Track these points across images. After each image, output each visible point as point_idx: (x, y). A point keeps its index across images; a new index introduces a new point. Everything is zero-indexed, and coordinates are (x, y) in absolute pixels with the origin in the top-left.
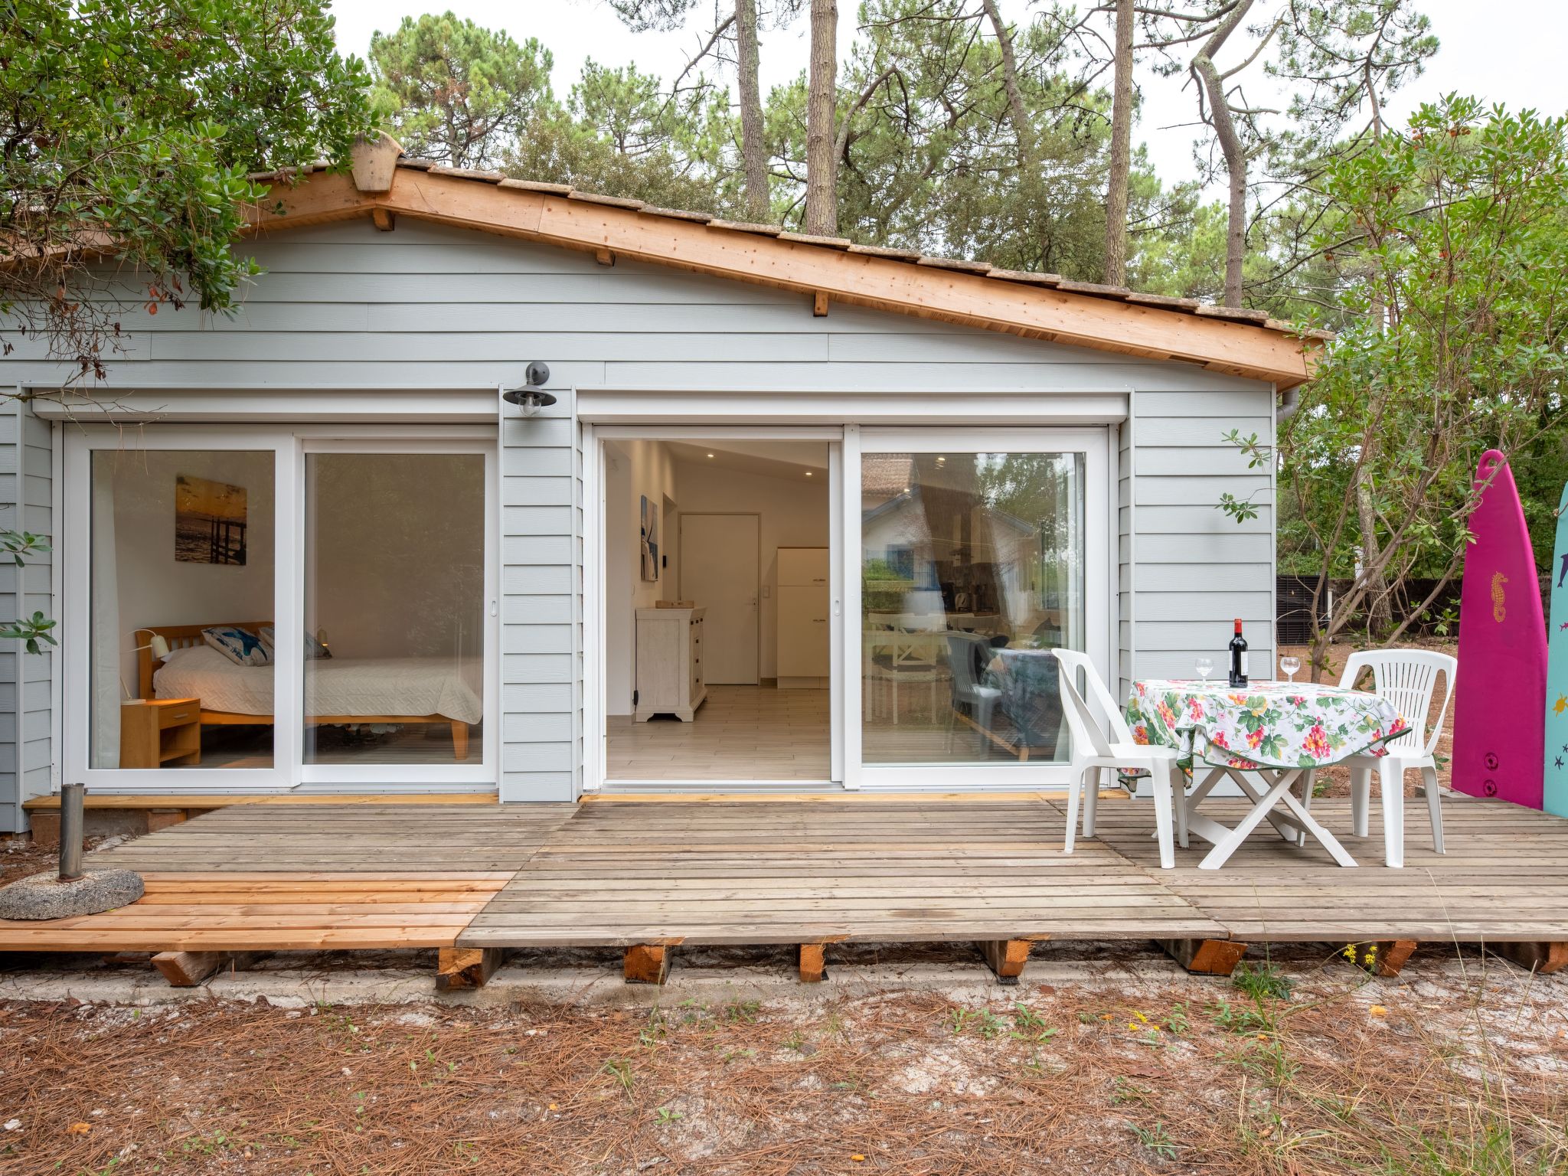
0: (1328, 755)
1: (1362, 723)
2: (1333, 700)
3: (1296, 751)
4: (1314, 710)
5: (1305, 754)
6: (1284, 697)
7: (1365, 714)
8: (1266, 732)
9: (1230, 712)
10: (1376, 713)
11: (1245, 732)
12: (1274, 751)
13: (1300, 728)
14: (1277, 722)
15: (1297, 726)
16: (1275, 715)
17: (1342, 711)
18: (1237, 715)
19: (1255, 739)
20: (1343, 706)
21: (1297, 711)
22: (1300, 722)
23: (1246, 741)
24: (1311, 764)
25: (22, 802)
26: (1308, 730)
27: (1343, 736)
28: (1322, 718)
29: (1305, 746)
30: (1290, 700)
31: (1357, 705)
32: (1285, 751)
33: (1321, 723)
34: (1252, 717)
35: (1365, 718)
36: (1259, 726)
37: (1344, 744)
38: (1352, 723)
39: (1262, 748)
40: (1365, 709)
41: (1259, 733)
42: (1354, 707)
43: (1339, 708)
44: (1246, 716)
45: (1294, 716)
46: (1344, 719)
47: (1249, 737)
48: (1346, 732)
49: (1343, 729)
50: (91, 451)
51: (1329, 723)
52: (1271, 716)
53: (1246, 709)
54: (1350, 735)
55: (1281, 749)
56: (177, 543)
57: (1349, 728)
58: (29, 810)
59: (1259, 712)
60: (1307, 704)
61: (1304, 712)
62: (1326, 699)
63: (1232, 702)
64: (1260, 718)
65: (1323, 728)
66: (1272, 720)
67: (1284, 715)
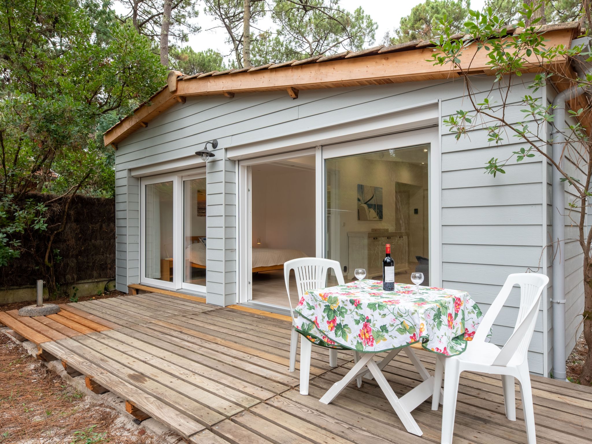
0: (372, 345)
1: (400, 326)
2: (379, 306)
3: (355, 338)
4: (367, 312)
5: (360, 341)
6: (349, 299)
7: (402, 320)
8: (338, 322)
9: (320, 305)
10: (410, 320)
11: (326, 319)
12: (344, 334)
13: (357, 322)
14: (346, 316)
15: (355, 320)
16: (343, 310)
17: (385, 315)
18: (323, 308)
19: (332, 325)
20: (386, 311)
21: (356, 310)
22: (358, 318)
23: (327, 325)
24: (361, 349)
25: (128, 285)
26: (361, 325)
27: (384, 333)
28: (370, 317)
29: (360, 335)
30: (352, 302)
31: (396, 312)
32: (350, 337)
33: (369, 321)
34: (331, 310)
35: (402, 323)
36: (334, 316)
37: (385, 340)
38: (392, 325)
39: (336, 331)
40: (402, 316)
41: (334, 321)
42: (393, 313)
43: (382, 312)
44: (328, 309)
45: (354, 313)
46: (387, 321)
47: (329, 322)
48: (387, 331)
49: (384, 328)
50: (146, 185)
51: (375, 322)
52: (341, 312)
53: (327, 304)
54: (390, 334)
55: (348, 334)
56: (198, 211)
57: (390, 328)
58: (129, 287)
59: (334, 307)
60: (362, 306)
61: (360, 312)
62: (374, 304)
63: (320, 298)
64: (334, 311)
65: (371, 325)
66: (341, 314)
67: (349, 312)
